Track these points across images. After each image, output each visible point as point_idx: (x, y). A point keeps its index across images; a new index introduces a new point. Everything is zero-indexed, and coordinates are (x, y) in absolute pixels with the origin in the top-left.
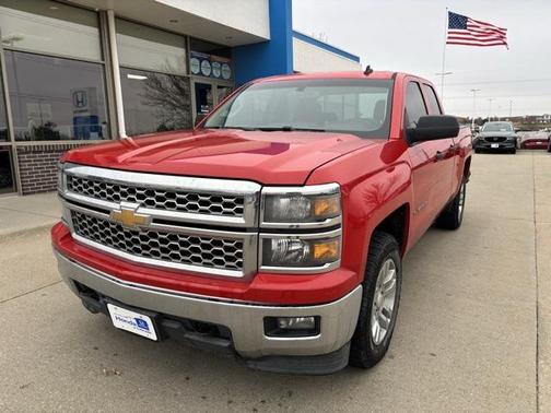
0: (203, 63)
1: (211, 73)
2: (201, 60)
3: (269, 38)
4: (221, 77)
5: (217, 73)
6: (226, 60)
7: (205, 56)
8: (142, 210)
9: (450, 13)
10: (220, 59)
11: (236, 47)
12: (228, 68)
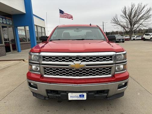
0: (3, 19)
1: (6, 23)
2: (3, 18)
3: (25, 13)
4: (9, 24)
5: (8, 23)
6: (10, 19)
7: (4, 17)
8: (82, 63)
9: (60, 10)
10: (9, 18)
11: (13, 15)
12: (11, 21)
